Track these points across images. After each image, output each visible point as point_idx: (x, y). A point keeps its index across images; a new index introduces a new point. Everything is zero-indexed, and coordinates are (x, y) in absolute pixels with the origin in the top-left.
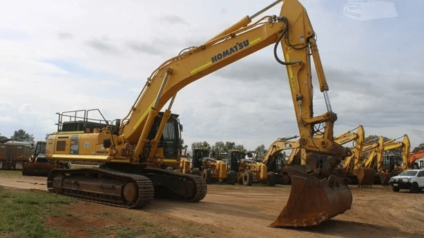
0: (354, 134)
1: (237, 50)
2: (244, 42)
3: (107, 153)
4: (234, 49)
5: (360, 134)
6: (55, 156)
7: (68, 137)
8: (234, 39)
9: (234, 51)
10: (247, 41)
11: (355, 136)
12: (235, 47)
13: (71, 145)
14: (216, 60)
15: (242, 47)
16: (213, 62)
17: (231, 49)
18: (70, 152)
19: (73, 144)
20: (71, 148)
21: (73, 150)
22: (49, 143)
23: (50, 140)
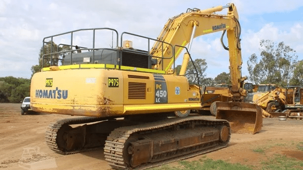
2: (224, 25)
7: (148, 78)
12: (221, 26)
13: (156, 90)
14: (214, 30)
15: (223, 28)
18: (155, 101)
19: (158, 89)
20: (156, 95)
21: (159, 97)
22: (111, 86)
23: (111, 78)
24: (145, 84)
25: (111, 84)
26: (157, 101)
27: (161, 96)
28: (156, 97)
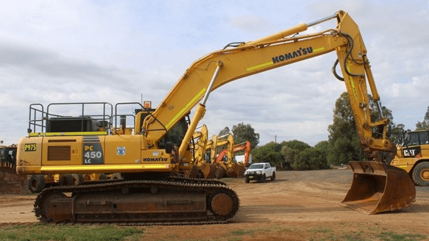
0: (198, 132)
1: (301, 55)
2: (308, 49)
3: (166, 160)
4: (298, 54)
5: (204, 133)
6: (43, 168)
7: (75, 141)
8: (297, 43)
9: (297, 56)
10: (311, 48)
11: (199, 135)
12: (299, 51)
13: (84, 152)
14: (278, 61)
15: (306, 53)
16: (274, 62)
17: (294, 53)
18: (84, 161)
19: (88, 150)
20: (85, 156)
21: (90, 158)
22: (27, 150)
23: (28, 144)
24: (69, 147)
25: (27, 149)
26: (86, 162)
27: (92, 157)
28: (84, 158)
